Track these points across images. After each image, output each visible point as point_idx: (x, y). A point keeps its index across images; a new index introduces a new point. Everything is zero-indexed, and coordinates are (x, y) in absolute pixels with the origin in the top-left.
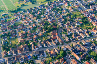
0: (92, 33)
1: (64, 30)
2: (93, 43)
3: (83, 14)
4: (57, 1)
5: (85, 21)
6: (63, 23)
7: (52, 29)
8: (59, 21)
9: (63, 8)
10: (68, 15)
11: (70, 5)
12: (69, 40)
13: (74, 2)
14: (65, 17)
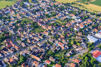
0: (44, 35)
1: (17, 36)
2: (48, 44)
3: (32, 20)
4: (2, 10)
5: (35, 26)
6: (15, 30)
7: (5, 37)
8: (10, 29)
9: (10, 16)
10: (18, 22)
11: (16, 13)
13: (20, 9)
14: (15, 24)
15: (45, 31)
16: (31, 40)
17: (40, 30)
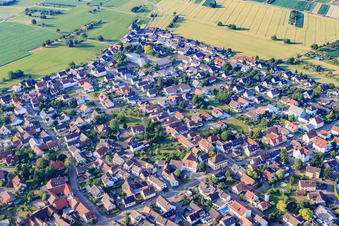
1: (92, 171)
3: (147, 115)
4: (53, 78)
5: (156, 137)
6: (85, 148)
7: (49, 171)
8: (70, 144)
9: (78, 97)
10: (99, 121)
11: (98, 89)
12: (115, 203)
13: (113, 77)
14: (89, 126)
15: (188, 155)
16: (136, 184)
17: (171, 152)
